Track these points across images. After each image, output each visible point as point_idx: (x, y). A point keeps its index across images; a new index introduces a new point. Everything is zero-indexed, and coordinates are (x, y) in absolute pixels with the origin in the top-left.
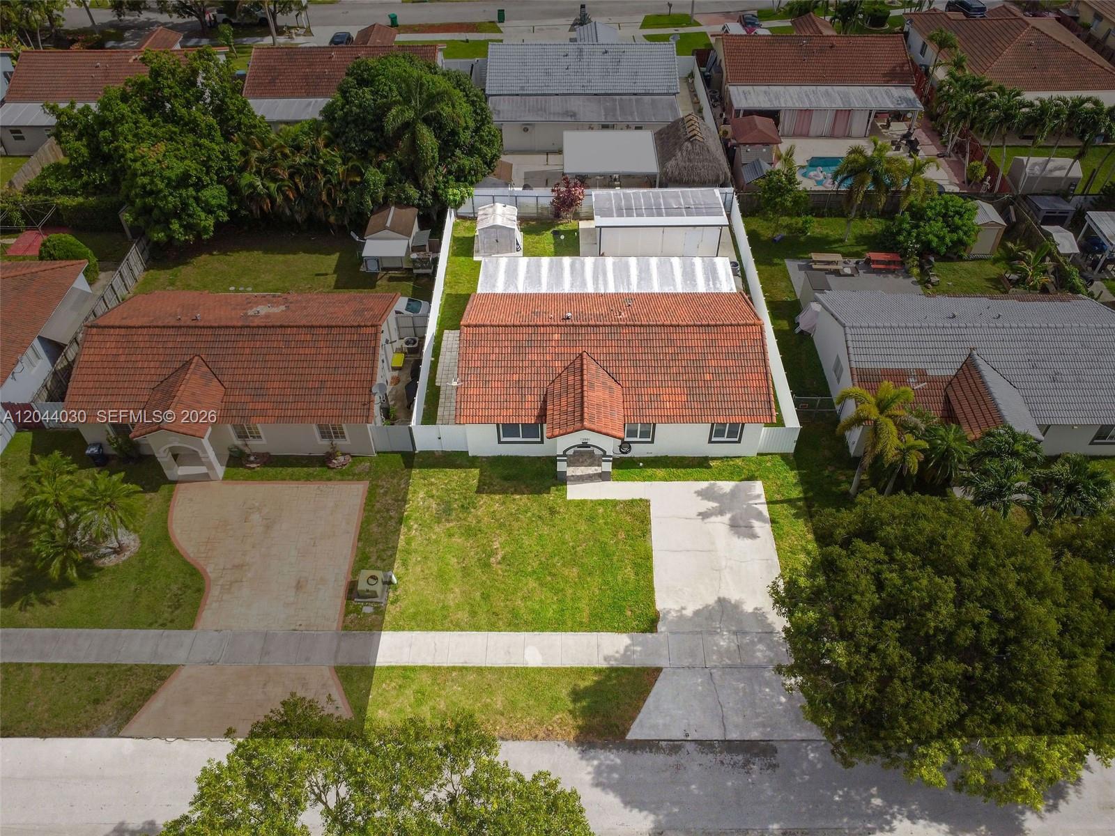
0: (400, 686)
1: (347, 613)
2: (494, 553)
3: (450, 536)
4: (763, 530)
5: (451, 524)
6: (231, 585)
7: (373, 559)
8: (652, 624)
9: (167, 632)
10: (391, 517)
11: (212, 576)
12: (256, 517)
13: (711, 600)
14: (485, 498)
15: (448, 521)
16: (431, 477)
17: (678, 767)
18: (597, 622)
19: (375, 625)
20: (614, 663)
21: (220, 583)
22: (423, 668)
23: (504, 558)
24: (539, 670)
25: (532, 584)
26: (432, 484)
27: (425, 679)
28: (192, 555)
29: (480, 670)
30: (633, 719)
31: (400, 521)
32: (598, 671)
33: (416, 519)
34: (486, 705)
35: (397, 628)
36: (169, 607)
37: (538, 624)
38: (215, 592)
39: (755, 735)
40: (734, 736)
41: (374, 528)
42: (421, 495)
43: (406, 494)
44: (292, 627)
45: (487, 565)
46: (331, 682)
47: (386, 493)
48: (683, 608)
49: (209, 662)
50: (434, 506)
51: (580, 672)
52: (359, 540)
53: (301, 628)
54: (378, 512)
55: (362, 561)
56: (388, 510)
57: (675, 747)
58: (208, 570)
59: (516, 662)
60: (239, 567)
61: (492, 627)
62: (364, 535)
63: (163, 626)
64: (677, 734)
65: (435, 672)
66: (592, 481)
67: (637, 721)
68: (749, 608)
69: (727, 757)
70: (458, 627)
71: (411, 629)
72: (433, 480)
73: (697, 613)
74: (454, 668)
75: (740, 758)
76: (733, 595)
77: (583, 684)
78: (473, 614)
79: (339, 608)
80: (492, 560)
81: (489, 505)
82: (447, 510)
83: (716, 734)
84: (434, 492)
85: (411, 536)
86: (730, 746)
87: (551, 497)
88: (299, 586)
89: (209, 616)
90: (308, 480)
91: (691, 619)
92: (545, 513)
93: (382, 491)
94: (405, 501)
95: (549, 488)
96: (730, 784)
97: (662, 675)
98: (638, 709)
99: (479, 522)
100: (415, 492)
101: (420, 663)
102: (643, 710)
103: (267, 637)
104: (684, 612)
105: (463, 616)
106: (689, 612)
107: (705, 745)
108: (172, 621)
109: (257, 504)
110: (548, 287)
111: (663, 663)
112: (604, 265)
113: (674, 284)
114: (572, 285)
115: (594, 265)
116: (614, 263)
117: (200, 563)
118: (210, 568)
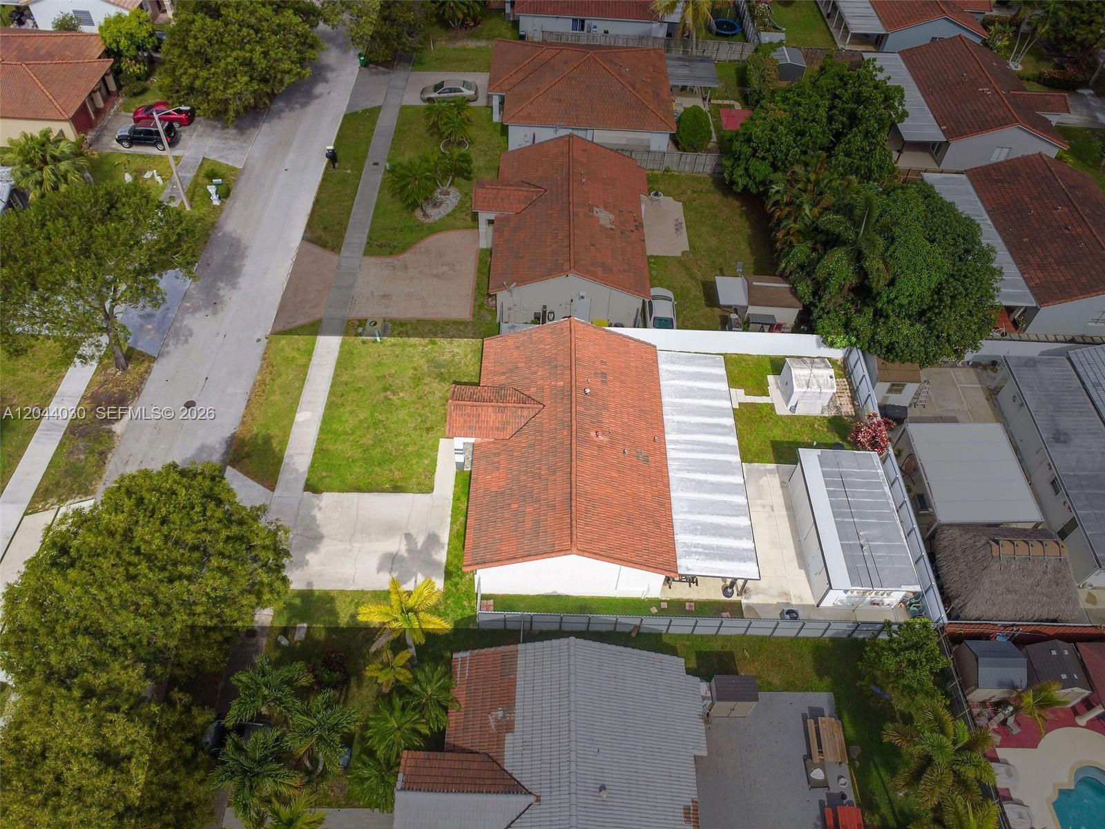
0: (299, 349)
1: (359, 320)
2: (394, 393)
3: (415, 368)
5: (425, 369)
6: (393, 266)
7: (401, 329)
8: (312, 487)
9: (364, 246)
11: (401, 257)
12: (445, 269)
13: (324, 531)
15: (429, 367)
16: (473, 356)
18: (320, 451)
19: (347, 333)
20: (286, 460)
21: (395, 261)
22: (310, 359)
23: (389, 399)
24: (292, 419)
25: (363, 416)
26: (465, 357)
27: (301, 361)
28: (419, 245)
29: (301, 388)
30: (241, 470)
32: (282, 451)
33: (433, 348)
35: (343, 344)
36: (381, 243)
37: (328, 419)
38: (389, 260)
41: (429, 326)
42: (455, 351)
44: (355, 297)
45: (385, 389)
46: (312, 318)
47: (459, 331)
49: (339, 266)
50: (444, 358)
51: (284, 442)
52: (418, 321)
53: (353, 301)
54: (442, 328)
55: (399, 323)
56: (443, 334)
58: (405, 254)
59: (302, 406)
60: (406, 268)
61: (332, 393)
62: (423, 322)
63: (368, 243)
65: (305, 366)
67: (239, 472)
68: (310, 557)
70: (336, 375)
71: (340, 352)
73: (314, 518)
74: (305, 375)
76: (324, 547)
77: (275, 444)
78: (345, 383)
79: (365, 316)
80: (389, 393)
82: (439, 366)
85: (419, 346)
88: (385, 296)
89: (371, 261)
90: (476, 290)
91: (310, 514)
92: (428, 425)
93: (462, 328)
97: (268, 491)
98: (247, 475)
99: (426, 384)
101: (314, 358)
102: (245, 478)
103: (351, 287)
104: (316, 510)
105: (345, 378)
106: (315, 512)
108: (371, 246)
110: (673, 403)
111: (277, 492)
112: (723, 453)
113: (690, 512)
114: (678, 422)
115: (722, 444)
116: (729, 462)
117: (412, 251)
118: (408, 256)
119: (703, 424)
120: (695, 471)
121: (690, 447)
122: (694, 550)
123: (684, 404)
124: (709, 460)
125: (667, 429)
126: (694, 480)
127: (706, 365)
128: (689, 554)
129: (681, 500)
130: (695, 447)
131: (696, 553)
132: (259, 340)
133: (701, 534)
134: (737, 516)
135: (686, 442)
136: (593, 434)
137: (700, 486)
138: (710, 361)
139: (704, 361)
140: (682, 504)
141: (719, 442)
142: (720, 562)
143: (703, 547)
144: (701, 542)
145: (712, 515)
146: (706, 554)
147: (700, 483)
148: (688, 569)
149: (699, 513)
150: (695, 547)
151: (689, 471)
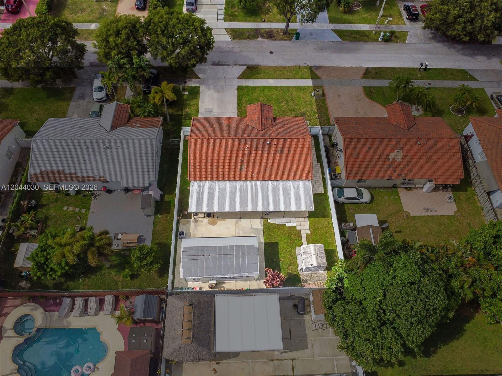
1: (323, 90)
2: (285, 104)
3: (299, 109)
4: (201, 111)
7: (320, 102)
8: (239, 88)
13: (222, 93)
17: (235, 62)
18: (254, 88)
19: (315, 88)
20: (251, 79)
22: (299, 78)
24: (269, 78)
27: (296, 76)
29: (284, 78)
32: (254, 78)
37: (270, 88)
39: (216, 67)
41: (324, 111)
44: (336, 87)
45: (287, 101)
47: (324, 121)
51: (258, 78)
52: (327, 107)
53: (334, 87)
54: (324, 115)
55: (324, 102)
57: (235, 65)
59: (275, 80)
61: (282, 87)
62: (326, 109)
63: (371, 87)
64: (235, 67)
65: (295, 78)
67: (244, 69)
70: (291, 87)
71: (304, 86)
73: (227, 90)
75: (220, 63)
77: (257, 76)
78: (288, 90)
79: (326, 91)
80: (285, 102)
83: (225, 67)
86: (223, 65)
88: (339, 96)
89: (361, 90)
97: (237, 77)
102: (242, 71)
104: (230, 90)
105: (291, 89)
107: (228, 65)
110: (279, 186)
111: (237, 80)
112: (252, 204)
113: (219, 188)
114: (268, 187)
115: (257, 204)
116: (247, 206)
117: (371, 101)
118: (367, 100)
119: (268, 197)
120: (241, 192)
121: (254, 191)
122: (201, 188)
123: (279, 190)
124: (248, 198)
125: (263, 182)
126: (236, 191)
127: (306, 202)
128: (199, 186)
129: (225, 185)
130: (254, 193)
131: (200, 189)
132: (306, 64)
133: (209, 192)
134: (218, 206)
135: (256, 190)
136: (247, 146)
137: (233, 194)
138: (309, 204)
139: (308, 201)
140: (223, 186)
141: (258, 203)
142: (196, 197)
143: (203, 192)
144: (205, 191)
145: (219, 197)
146: (199, 193)
147: (235, 193)
148: (192, 186)
149: (219, 192)
150: (203, 189)
151: (241, 189)
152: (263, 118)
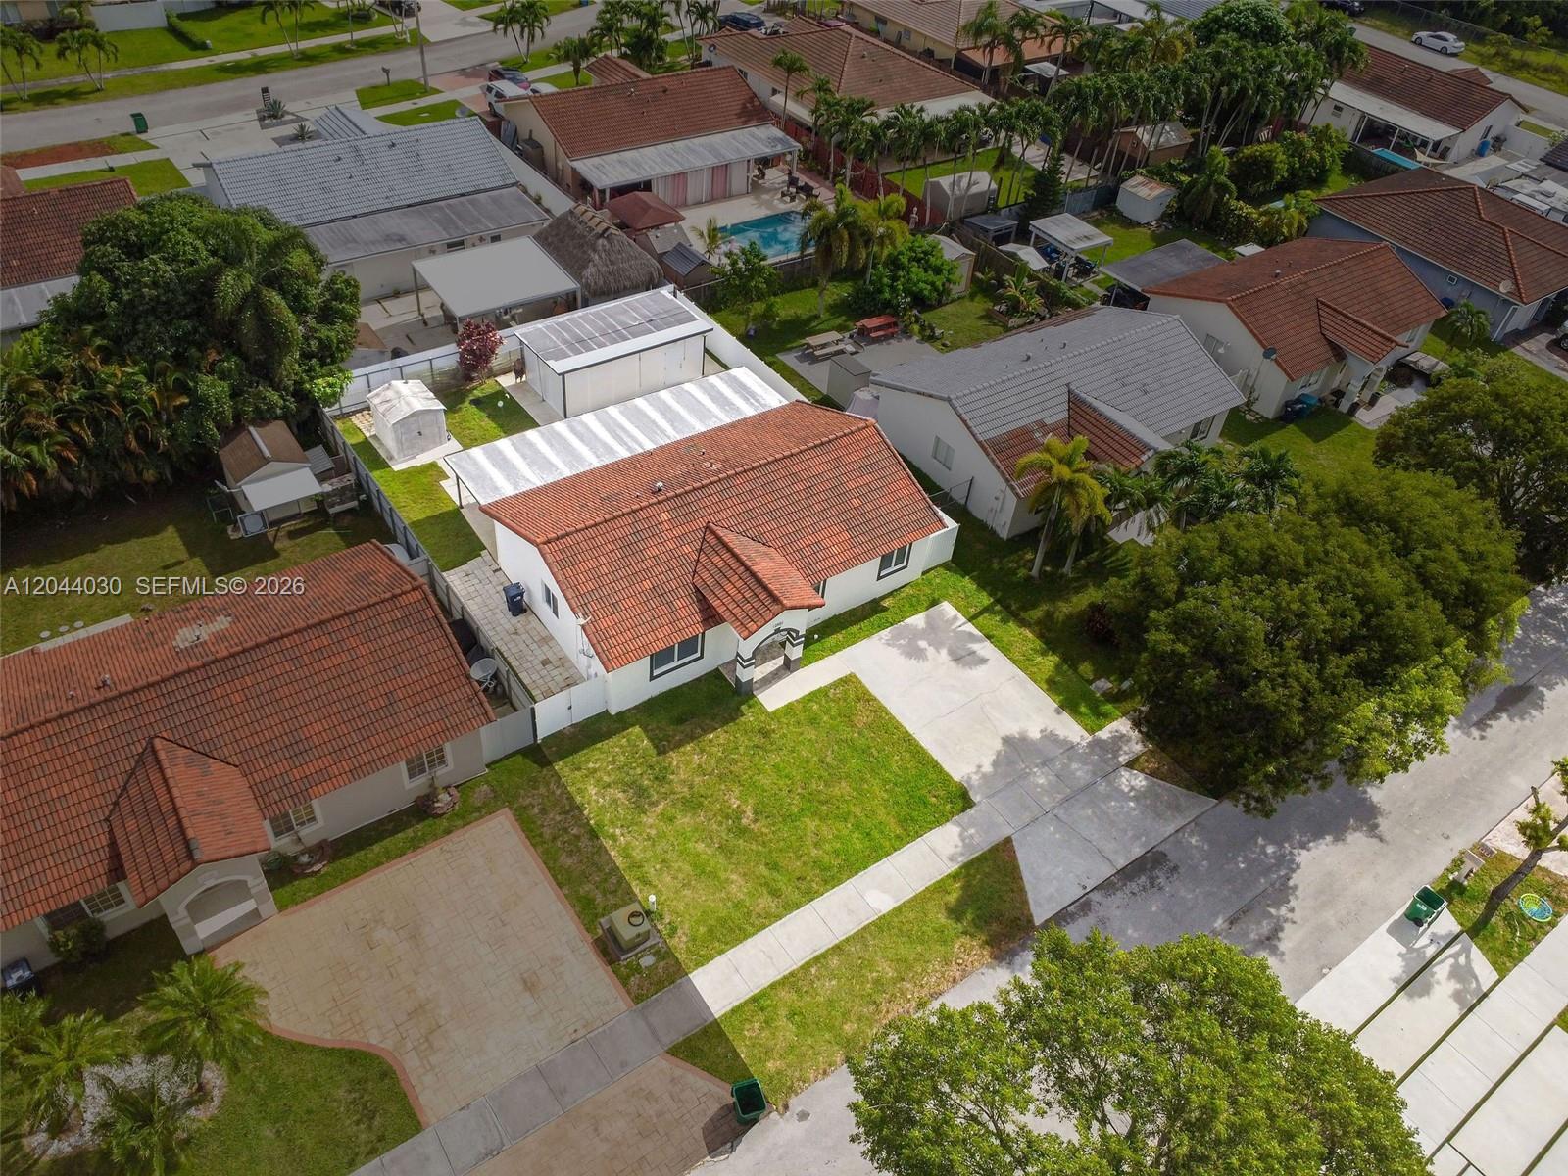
0: (767, 1022)
1: (624, 981)
2: (739, 814)
3: (672, 820)
4: (985, 649)
5: (661, 806)
6: (427, 1040)
7: (599, 898)
8: (963, 799)
9: (387, 1157)
10: (578, 837)
11: (388, 1044)
12: (380, 934)
13: (998, 745)
14: (674, 758)
15: (654, 804)
16: (587, 762)
17: (1102, 921)
18: (911, 828)
19: (672, 974)
20: (962, 860)
21: (409, 1045)
22: (773, 986)
23: (756, 813)
24: (898, 910)
25: (812, 825)
26: (595, 771)
28: (328, 1036)
29: (837, 949)
30: (1025, 902)
31: (593, 835)
32: (954, 877)
33: (612, 822)
34: (877, 982)
35: (702, 961)
36: (357, 1123)
37: (852, 865)
38: (410, 1065)
39: (1137, 851)
40: (1121, 863)
41: (568, 862)
42: (592, 790)
43: (571, 798)
44: (568, 1040)
45: (742, 832)
46: (678, 1072)
47: (543, 811)
48: (979, 767)
49: (489, 1154)
50: (621, 795)
51: (939, 887)
52: (560, 885)
53: (582, 1032)
54: (554, 839)
55: (587, 911)
56: (565, 830)
57: (1083, 905)
58: (374, 1041)
59: (867, 918)
60: (419, 1010)
61: (810, 895)
62: (562, 878)
63: (373, 1153)
64: (1075, 892)
66: (780, 678)
67: (1031, 901)
68: (1035, 734)
69: (1133, 886)
70: (770, 918)
71: (721, 952)
72: (591, 765)
73: (995, 764)
74: (806, 967)
75: (1143, 880)
76: (1013, 729)
77: (952, 898)
78: (775, 893)
79: (607, 980)
80: (744, 821)
81: (687, 762)
82: (641, 792)
83: (1106, 872)
84: (606, 779)
85: (622, 844)
86: (1128, 873)
87: (749, 716)
88: (530, 985)
89: (429, 1098)
90: (415, 848)
91: (995, 773)
93: (536, 811)
94: (579, 808)
95: (738, 709)
96: (1154, 909)
97: (1015, 844)
98: (1022, 890)
99: (691, 787)
100: (580, 791)
101: (765, 983)
102: (1028, 887)
103: (541, 1072)
104: (983, 770)
105: (765, 901)
106: (987, 768)
107: (1106, 886)
108: (381, 1138)
109: (368, 916)
111: (1007, 832)
113: (714, 415)
114: (596, 456)
115: (599, 421)
116: (621, 411)
117: (353, 1038)
118: (375, 1037)
129: (706, 424)
130: (623, 435)
131: (757, 401)
133: (733, 403)
135: (622, 443)
137: (673, 419)
138: (462, 462)
139: (469, 466)
140: (710, 422)
142: (751, 387)
143: (745, 399)
144: (742, 401)
145: (702, 404)
146: (752, 396)
147: (670, 420)
148: (780, 401)
149: (709, 410)
150: (751, 403)
151: (662, 430)
152: (735, 566)
